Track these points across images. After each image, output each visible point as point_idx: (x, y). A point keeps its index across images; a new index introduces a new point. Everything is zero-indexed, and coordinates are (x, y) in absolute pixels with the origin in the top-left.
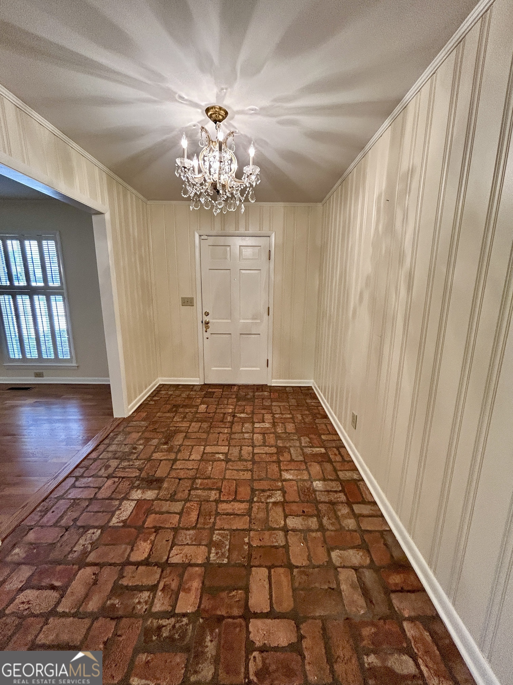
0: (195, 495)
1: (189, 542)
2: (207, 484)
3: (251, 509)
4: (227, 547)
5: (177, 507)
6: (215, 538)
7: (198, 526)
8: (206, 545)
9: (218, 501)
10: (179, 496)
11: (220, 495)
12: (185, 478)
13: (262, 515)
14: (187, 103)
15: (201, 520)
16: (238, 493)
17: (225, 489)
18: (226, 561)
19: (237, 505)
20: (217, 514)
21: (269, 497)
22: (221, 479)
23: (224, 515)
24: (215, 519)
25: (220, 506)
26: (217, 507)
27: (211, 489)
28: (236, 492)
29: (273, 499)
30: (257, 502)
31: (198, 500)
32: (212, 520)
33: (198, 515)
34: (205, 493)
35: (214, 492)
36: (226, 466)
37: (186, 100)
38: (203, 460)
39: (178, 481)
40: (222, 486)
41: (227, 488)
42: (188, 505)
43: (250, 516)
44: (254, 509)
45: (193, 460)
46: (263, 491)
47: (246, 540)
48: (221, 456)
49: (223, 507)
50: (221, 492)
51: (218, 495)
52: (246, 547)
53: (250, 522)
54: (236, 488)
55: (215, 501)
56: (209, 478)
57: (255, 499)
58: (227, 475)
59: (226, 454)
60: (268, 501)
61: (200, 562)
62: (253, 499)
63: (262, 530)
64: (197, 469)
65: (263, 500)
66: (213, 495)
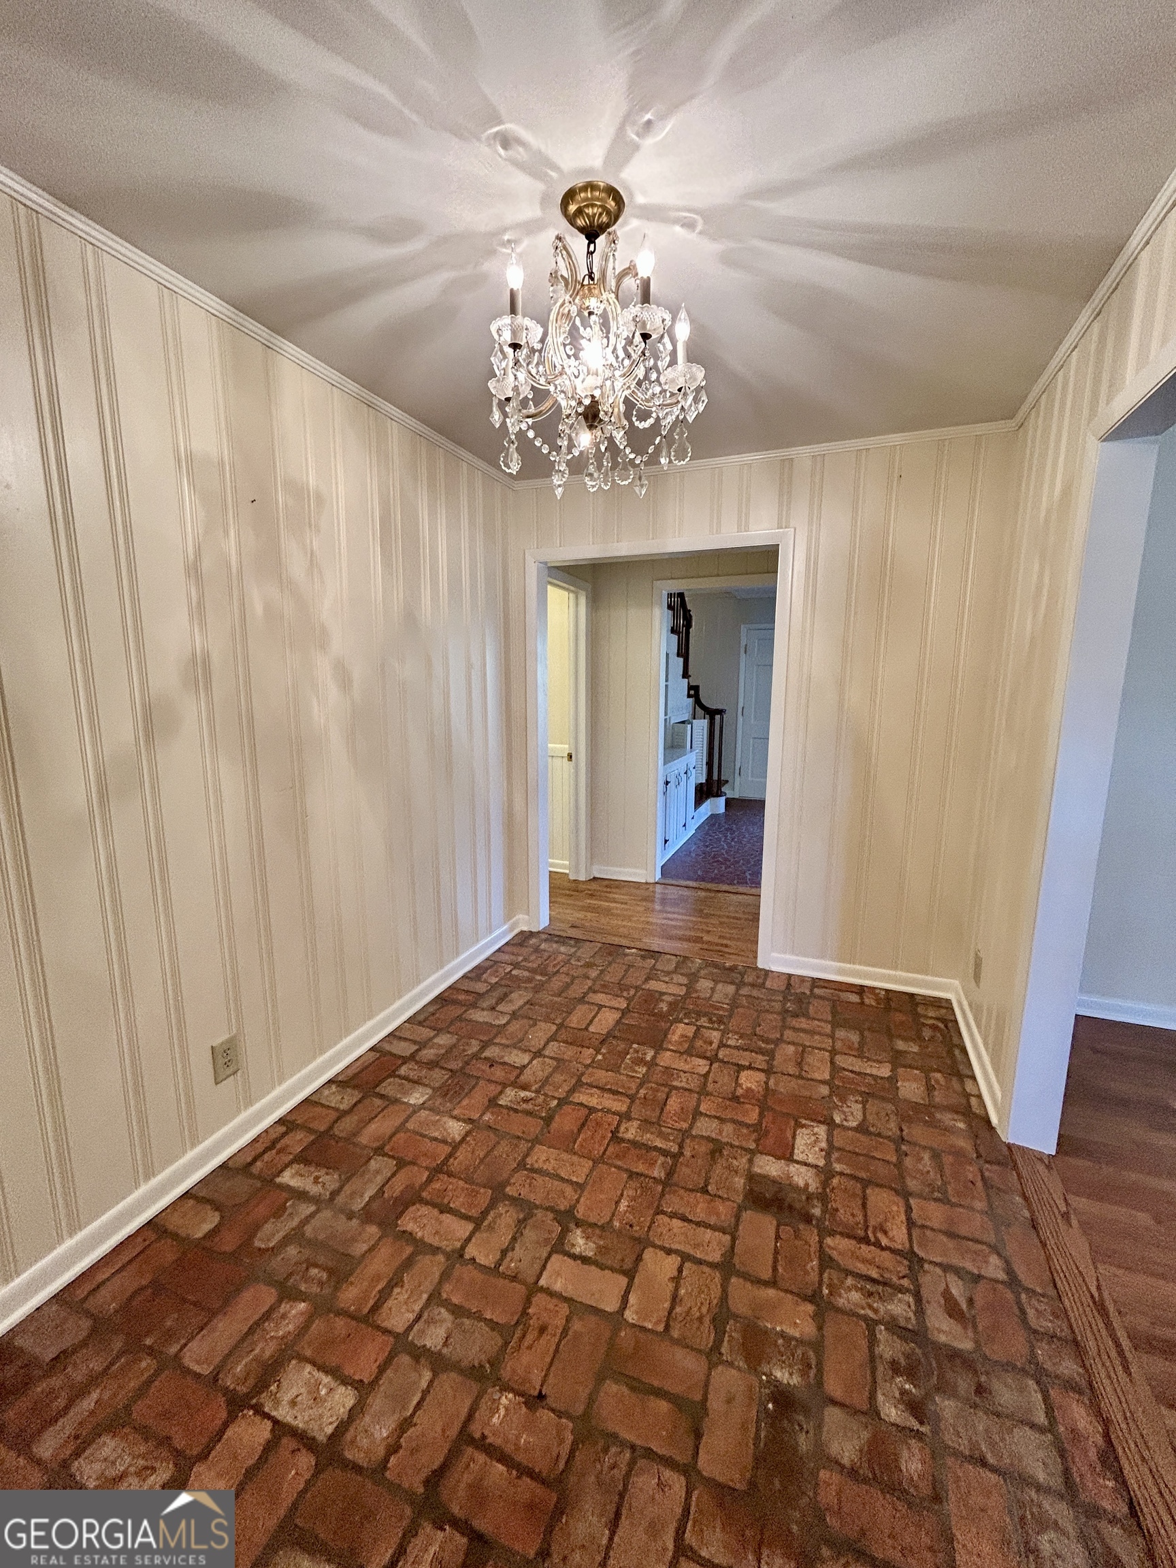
0: (670, 1140)
1: (682, 1073)
2: (639, 1157)
3: (572, 1091)
4: (628, 1057)
5: (705, 1127)
6: (643, 1070)
7: (667, 1090)
8: (657, 1065)
9: (626, 1116)
10: (703, 1148)
11: (619, 1125)
12: (692, 1190)
13: (558, 1078)
14: (673, 214)
15: (661, 1096)
16: (579, 1123)
17: (604, 1137)
18: (635, 1046)
19: (593, 1102)
20: (632, 1098)
21: (526, 1101)
22: (604, 1163)
23: (621, 1093)
24: (638, 1092)
25: (624, 1108)
26: (629, 1108)
27: (634, 1144)
28: (583, 1125)
29: (522, 1095)
30: (554, 1098)
31: (663, 1129)
32: (642, 1092)
33: (665, 1104)
34: (648, 1138)
35: (629, 1136)
36: (578, 1201)
37: (676, 221)
38: (638, 1240)
39: (709, 1188)
40: (608, 1145)
41: (598, 1137)
42: (685, 1125)
43: (579, 1080)
44: (567, 1088)
45: (669, 1252)
46: (529, 1113)
47: (600, 1057)
48: (580, 1242)
49: (620, 1106)
50: (615, 1133)
51: (622, 1129)
52: (603, 1051)
53: (583, 1074)
54: (579, 1131)
55: (629, 1119)
56: (632, 1175)
57: (555, 1102)
58: (586, 1170)
59: (560, 1247)
60: (533, 1095)
61: (669, 1053)
62: (558, 1105)
63: (570, 1061)
64: (659, 1212)
65: (542, 1097)
66: (631, 1131)
